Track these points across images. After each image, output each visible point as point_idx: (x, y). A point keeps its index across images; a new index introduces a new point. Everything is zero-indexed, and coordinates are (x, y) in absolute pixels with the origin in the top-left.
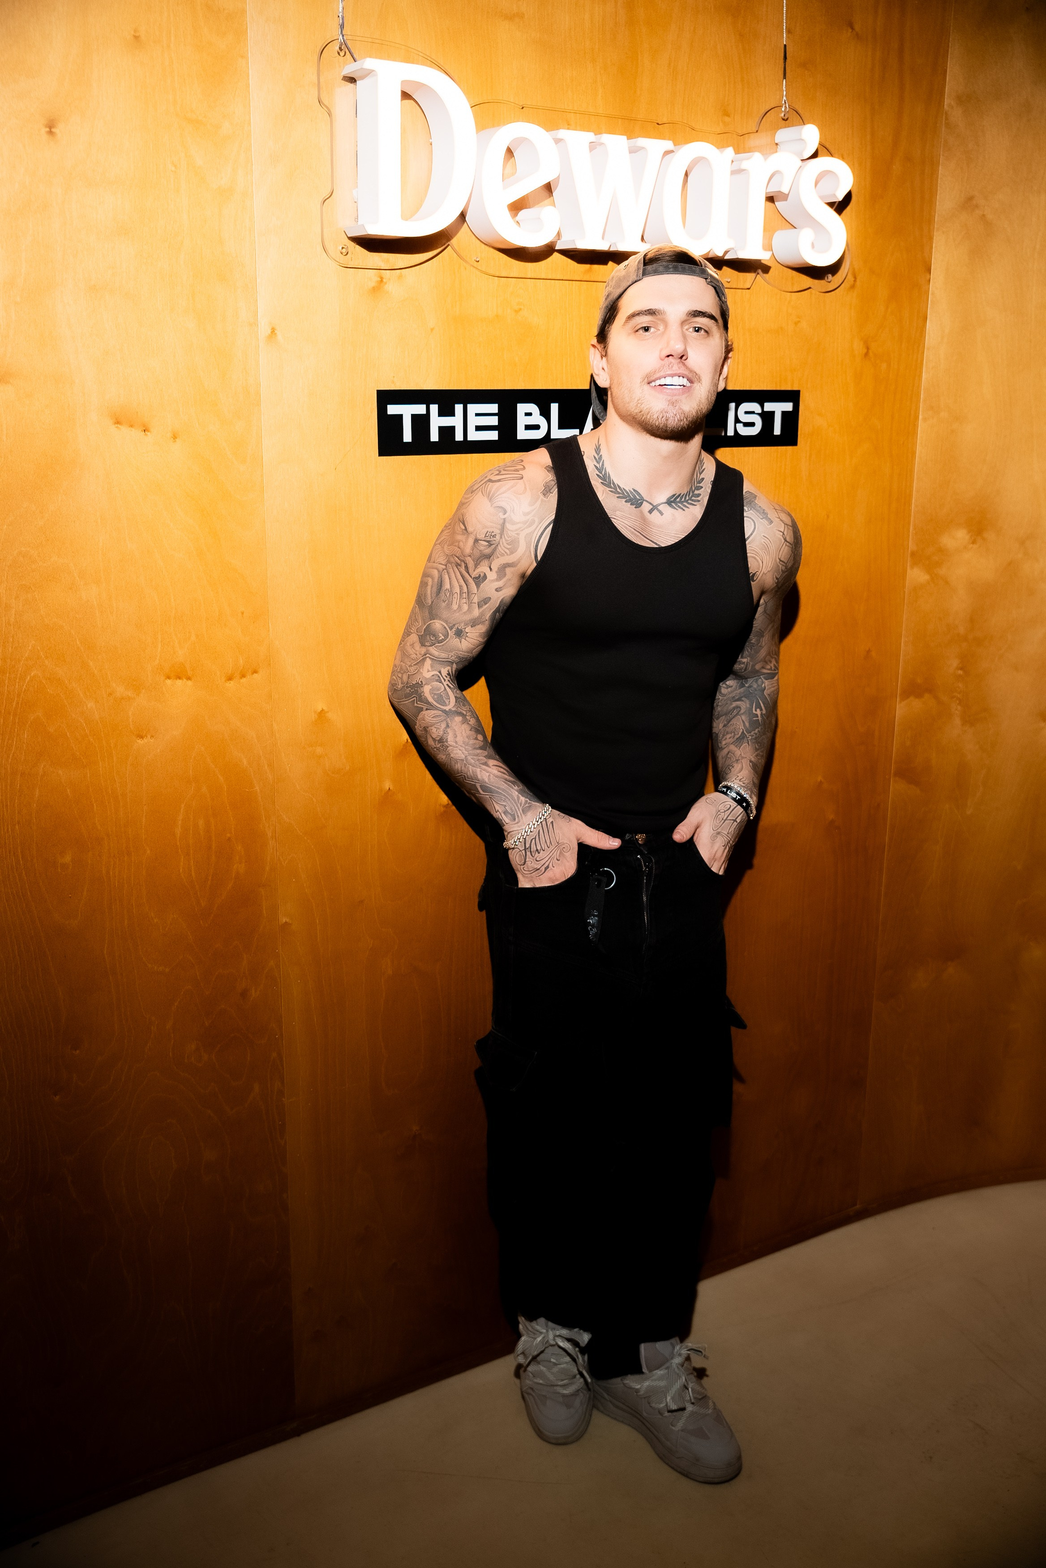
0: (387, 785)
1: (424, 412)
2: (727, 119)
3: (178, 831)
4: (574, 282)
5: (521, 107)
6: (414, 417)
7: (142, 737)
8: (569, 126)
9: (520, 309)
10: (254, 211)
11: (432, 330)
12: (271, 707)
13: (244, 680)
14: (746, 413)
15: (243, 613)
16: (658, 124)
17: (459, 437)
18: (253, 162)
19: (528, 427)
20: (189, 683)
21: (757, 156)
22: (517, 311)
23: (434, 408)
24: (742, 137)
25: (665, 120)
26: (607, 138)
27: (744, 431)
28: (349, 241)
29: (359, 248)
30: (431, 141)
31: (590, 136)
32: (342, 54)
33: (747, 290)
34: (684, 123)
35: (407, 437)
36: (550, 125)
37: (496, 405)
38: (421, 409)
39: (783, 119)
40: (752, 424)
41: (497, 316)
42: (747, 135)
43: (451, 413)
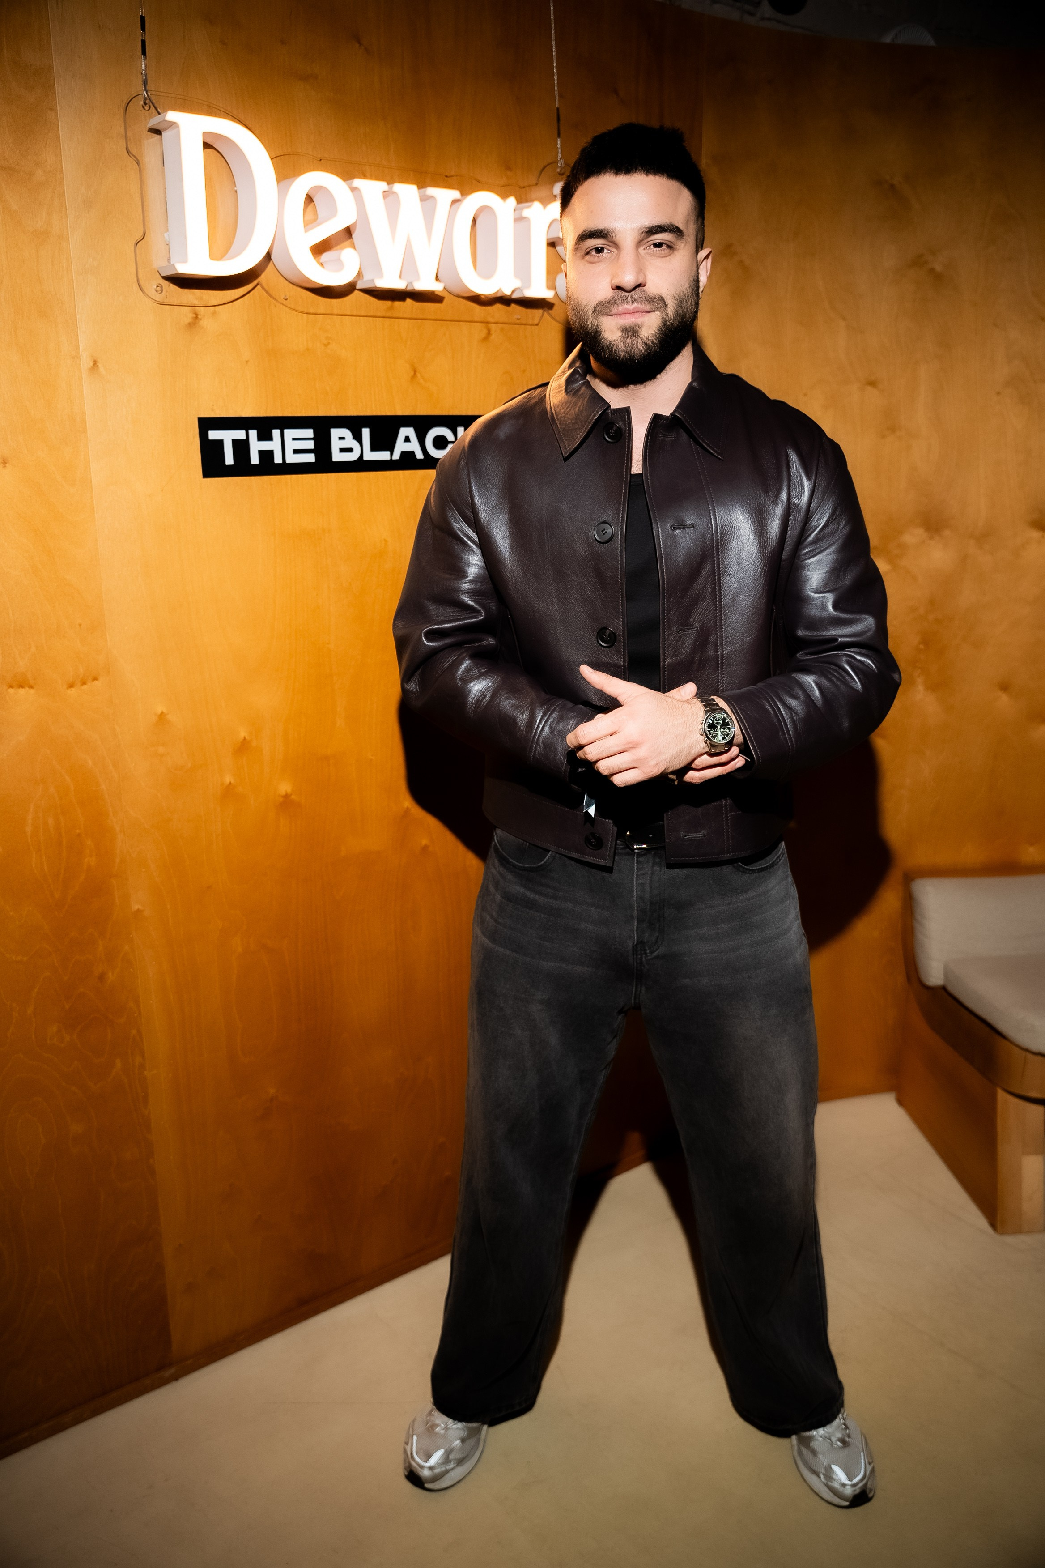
0: (228, 779)
1: (244, 437)
2: (509, 173)
3: (29, 829)
4: (377, 318)
5: (319, 159)
6: (235, 442)
8: (364, 176)
9: (329, 343)
10: (70, 252)
11: (247, 362)
12: (112, 711)
13: (85, 687)
15: (80, 625)
16: (446, 176)
17: (278, 459)
18: (67, 207)
19: (342, 450)
20: (32, 691)
21: (537, 205)
22: (326, 345)
23: (253, 434)
24: (523, 189)
25: (453, 173)
26: (399, 187)
28: (163, 280)
29: (173, 287)
30: (235, 189)
31: (382, 186)
32: (147, 108)
33: (536, 327)
34: (471, 176)
35: (229, 460)
36: (347, 175)
37: (312, 430)
38: (240, 435)
41: (308, 349)
42: (528, 187)
43: (270, 438)
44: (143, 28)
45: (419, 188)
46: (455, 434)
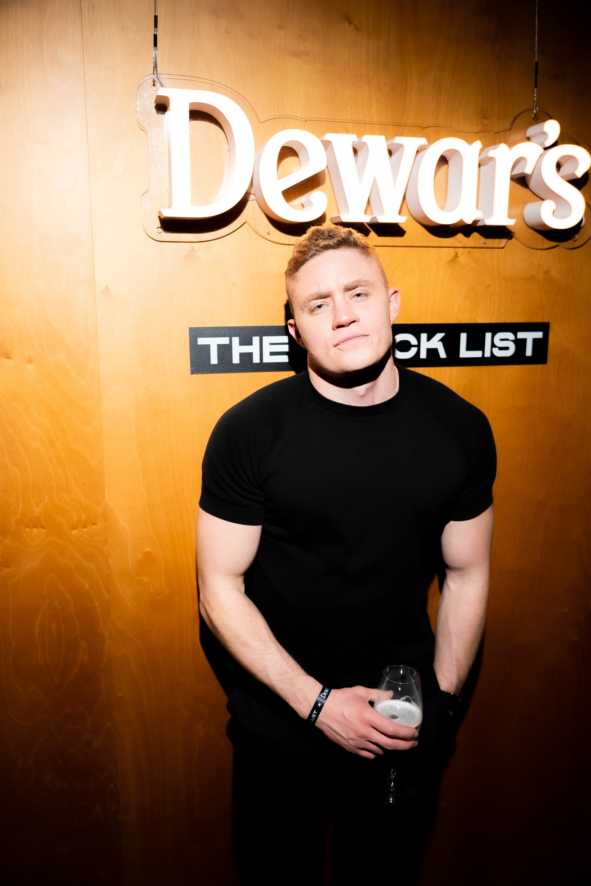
2: (485, 121)
3: (37, 631)
5: (305, 120)
6: (220, 347)
7: (8, 567)
11: (234, 284)
12: (107, 548)
13: (85, 530)
14: (501, 340)
15: (84, 484)
16: (422, 128)
17: (256, 360)
21: (503, 146)
24: (498, 134)
25: (431, 124)
26: (368, 138)
27: (498, 353)
30: (228, 148)
31: (353, 138)
32: (155, 86)
33: (502, 250)
34: (447, 126)
38: (225, 341)
39: (534, 119)
40: (507, 348)
42: (502, 132)
43: (250, 343)
44: (156, 26)
45: (388, 138)
46: (419, 339)
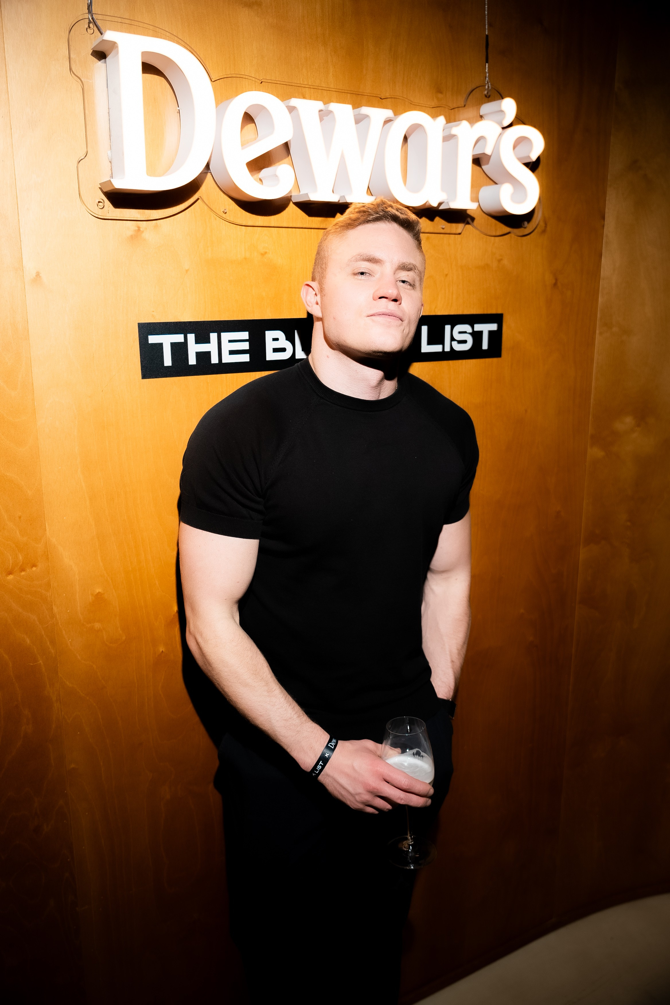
0: (161, 649)
1: (182, 340)
2: (440, 95)
4: (312, 230)
5: (260, 81)
6: (173, 345)
8: (302, 96)
9: (266, 253)
11: (187, 271)
12: (50, 594)
13: (23, 573)
14: (460, 333)
15: (20, 517)
16: (381, 98)
17: (214, 360)
19: (276, 350)
21: (464, 124)
22: (263, 254)
23: (191, 337)
24: (453, 110)
25: (388, 95)
26: (335, 107)
27: (458, 347)
28: (104, 195)
30: (179, 109)
31: (319, 105)
32: (91, 30)
33: (459, 236)
34: (404, 98)
35: (168, 361)
36: (284, 97)
37: (247, 333)
38: (179, 338)
39: (486, 96)
40: (465, 342)
41: (245, 259)
42: (456, 109)
43: (208, 341)
45: (354, 108)
